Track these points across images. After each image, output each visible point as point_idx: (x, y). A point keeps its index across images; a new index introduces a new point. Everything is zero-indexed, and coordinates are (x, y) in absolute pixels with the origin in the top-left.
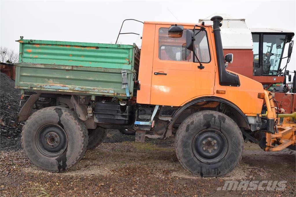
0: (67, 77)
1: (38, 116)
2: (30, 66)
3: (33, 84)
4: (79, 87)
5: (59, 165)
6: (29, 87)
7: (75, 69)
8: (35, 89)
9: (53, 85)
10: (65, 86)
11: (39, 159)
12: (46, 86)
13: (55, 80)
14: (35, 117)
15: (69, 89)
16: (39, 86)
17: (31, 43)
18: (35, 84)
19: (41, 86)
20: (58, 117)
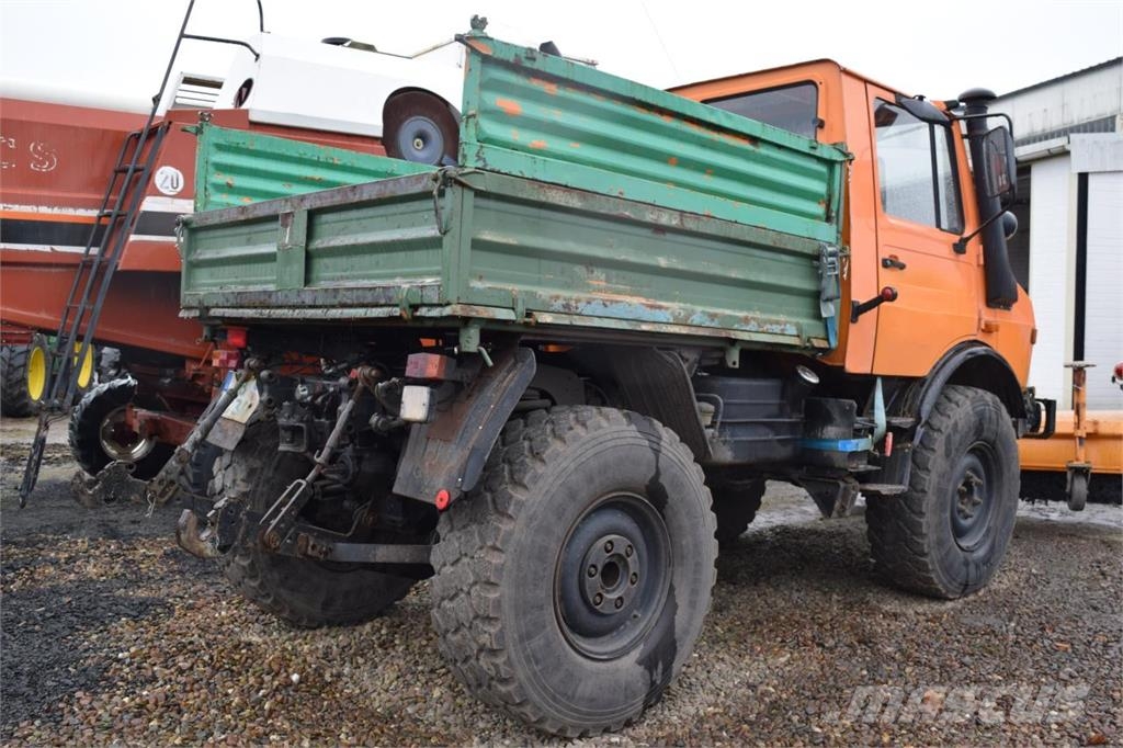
0: (663, 262)
1: (572, 466)
2: (520, 195)
3: (533, 295)
4: (703, 312)
5: (653, 683)
6: (521, 308)
7: (691, 225)
8: (547, 318)
9: (617, 302)
10: (660, 308)
11: (577, 686)
12: (589, 303)
13: (614, 272)
14: (559, 469)
15: (671, 321)
16: (558, 305)
17: (528, 64)
18: (544, 293)
19: (567, 306)
20: (650, 455)
